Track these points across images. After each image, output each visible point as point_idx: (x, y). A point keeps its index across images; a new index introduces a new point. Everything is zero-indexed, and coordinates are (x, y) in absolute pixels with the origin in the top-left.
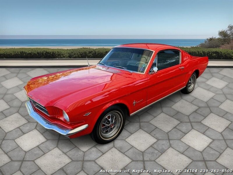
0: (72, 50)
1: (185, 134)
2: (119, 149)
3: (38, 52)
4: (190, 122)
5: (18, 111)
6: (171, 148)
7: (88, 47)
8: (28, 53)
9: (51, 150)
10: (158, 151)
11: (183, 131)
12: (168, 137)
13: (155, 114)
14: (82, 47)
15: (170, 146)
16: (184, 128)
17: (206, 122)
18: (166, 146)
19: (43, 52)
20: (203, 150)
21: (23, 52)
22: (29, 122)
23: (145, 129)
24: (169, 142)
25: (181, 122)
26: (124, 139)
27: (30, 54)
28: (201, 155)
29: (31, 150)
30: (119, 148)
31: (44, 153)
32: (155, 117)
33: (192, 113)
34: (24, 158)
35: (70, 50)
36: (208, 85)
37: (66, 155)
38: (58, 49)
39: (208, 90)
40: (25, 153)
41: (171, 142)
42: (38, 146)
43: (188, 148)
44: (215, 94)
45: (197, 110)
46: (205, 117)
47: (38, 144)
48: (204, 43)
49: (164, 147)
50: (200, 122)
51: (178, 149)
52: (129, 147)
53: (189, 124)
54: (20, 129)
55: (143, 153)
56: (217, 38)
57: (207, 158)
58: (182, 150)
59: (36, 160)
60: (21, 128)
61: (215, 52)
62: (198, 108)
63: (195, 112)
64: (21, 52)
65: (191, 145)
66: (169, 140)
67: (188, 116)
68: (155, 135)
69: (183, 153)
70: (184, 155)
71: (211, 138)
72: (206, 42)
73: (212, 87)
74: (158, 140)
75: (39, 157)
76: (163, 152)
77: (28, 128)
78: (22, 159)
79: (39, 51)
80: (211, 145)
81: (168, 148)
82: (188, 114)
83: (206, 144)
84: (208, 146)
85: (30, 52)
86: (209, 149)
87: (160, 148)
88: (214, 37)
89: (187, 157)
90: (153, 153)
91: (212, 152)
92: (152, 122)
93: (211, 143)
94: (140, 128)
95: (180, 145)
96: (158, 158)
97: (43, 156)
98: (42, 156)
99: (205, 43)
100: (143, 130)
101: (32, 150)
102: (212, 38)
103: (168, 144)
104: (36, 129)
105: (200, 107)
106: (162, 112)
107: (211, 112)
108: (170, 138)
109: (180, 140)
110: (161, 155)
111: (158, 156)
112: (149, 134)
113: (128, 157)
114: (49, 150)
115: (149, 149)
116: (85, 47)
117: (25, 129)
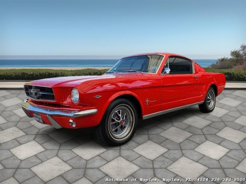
0: (76, 71)
1: (199, 144)
2: (126, 158)
3: (40, 74)
4: (204, 134)
5: (16, 125)
6: (183, 157)
7: (93, 68)
8: (30, 74)
9: (49, 159)
10: (169, 160)
11: (197, 142)
12: (180, 147)
13: (165, 128)
14: (86, 68)
15: (183, 155)
16: (197, 139)
17: (222, 134)
18: (178, 155)
19: (45, 73)
20: (220, 159)
21: (24, 73)
22: (27, 134)
23: (155, 140)
24: (182, 151)
25: (194, 134)
26: (131, 149)
27: (32, 75)
28: (218, 163)
29: (27, 158)
30: (125, 156)
31: (42, 161)
32: (165, 130)
33: (206, 127)
34: (19, 166)
35: (74, 71)
36: (221, 104)
37: (67, 163)
38: (61, 70)
39: (221, 108)
40: (20, 161)
41: (184, 152)
42: (36, 155)
43: (203, 157)
44: (229, 111)
45: (210, 124)
46: (220, 130)
47: (35, 153)
48: (215, 63)
49: (176, 156)
50: (215, 134)
51: (191, 158)
52: (137, 156)
53: (203, 136)
54: (17, 141)
55: (153, 161)
56: (229, 58)
57: (224, 165)
58: (196, 158)
59: (32, 168)
60: (17, 139)
61: (227, 73)
62: (211, 122)
63: (209, 125)
64: (22, 74)
65: (206, 154)
66: (181, 150)
67: (201, 129)
68: (165, 145)
69: (197, 162)
70: (199, 163)
71: (227, 148)
72: (217, 62)
73: (225, 105)
74: (169, 150)
75: (36, 165)
76: (175, 160)
77: (25, 139)
78: (17, 167)
79: (41, 72)
80: (228, 154)
81: (181, 157)
82: (201, 127)
83: (223, 154)
84: (225, 155)
85: (32, 73)
86: (226, 158)
87: (172, 157)
88: (226, 57)
89: (203, 165)
90: (163, 161)
91: (230, 160)
92: (162, 134)
93: (228, 152)
94: (149, 139)
95: (194, 154)
96: (169, 166)
97: (41, 164)
98: (39, 164)
99: (217, 64)
100: (152, 141)
101: (29, 159)
102: (224, 59)
103: (181, 153)
104: (35, 140)
105: (213, 122)
106: (173, 126)
107: (226, 126)
108: (182, 148)
109: (193, 149)
110: (173, 163)
111: (169, 164)
112: (160, 144)
113: (136, 165)
114: (47, 158)
115: (159, 158)
116: (89, 68)
117: (22, 140)
